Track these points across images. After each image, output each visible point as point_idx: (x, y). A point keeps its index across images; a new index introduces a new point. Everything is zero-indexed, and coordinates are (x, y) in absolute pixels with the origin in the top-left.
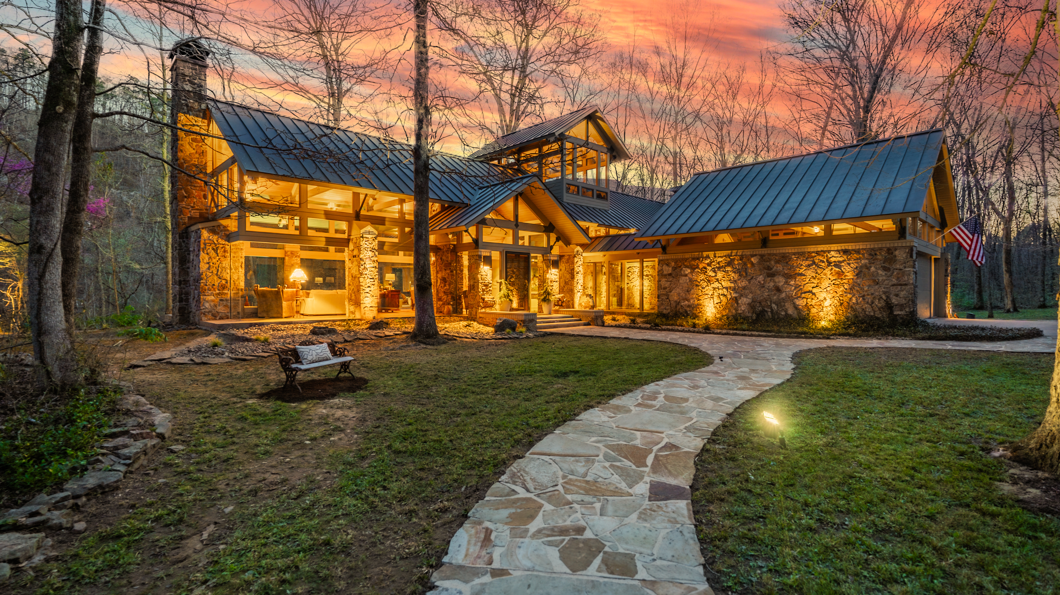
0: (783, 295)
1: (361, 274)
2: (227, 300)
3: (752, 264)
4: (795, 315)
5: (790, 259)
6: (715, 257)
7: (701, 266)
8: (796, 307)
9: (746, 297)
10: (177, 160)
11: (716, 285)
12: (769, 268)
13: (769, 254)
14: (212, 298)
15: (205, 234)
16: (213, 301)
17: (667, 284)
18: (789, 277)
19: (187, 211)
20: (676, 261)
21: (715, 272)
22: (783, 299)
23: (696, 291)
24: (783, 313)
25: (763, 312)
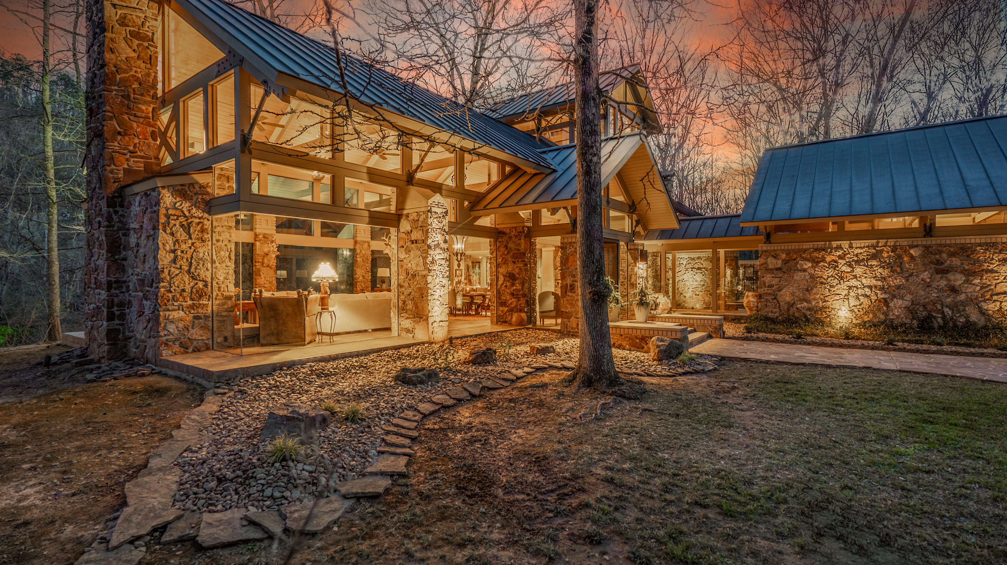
0: (962, 297)
1: (430, 271)
2: (206, 317)
3: (912, 257)
4: (982, 322)
5: (974, 251)
6: (851, 247)
7: (828, 259)
8: (983, 312)
9: (902, 298)
10: (103, 66)
11: (854, 282)
12: (939, 262)
13: (940, 245)
14: (181, 313)
15: (167, 198)
16: (181, 320)
17: (775, 281)
18: (969, 274)
19: (122, 158)
20: (788, 253)
21: (850, 266)
22: (962, 302)
23: (820, 291)
24: (962, 320)
25: (930, 318)
